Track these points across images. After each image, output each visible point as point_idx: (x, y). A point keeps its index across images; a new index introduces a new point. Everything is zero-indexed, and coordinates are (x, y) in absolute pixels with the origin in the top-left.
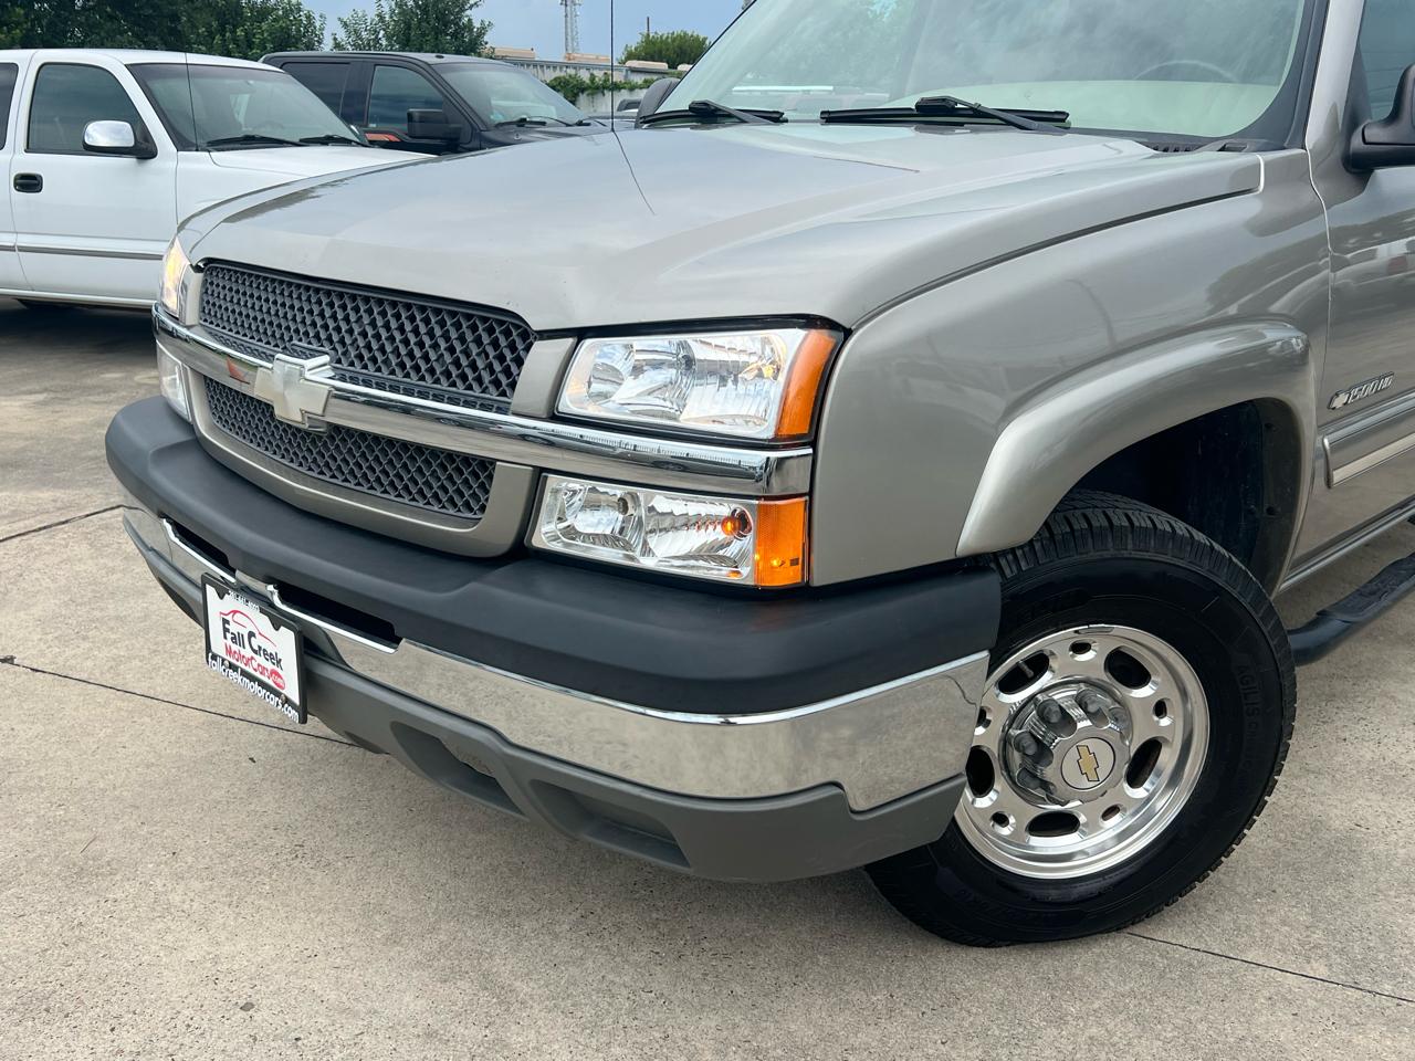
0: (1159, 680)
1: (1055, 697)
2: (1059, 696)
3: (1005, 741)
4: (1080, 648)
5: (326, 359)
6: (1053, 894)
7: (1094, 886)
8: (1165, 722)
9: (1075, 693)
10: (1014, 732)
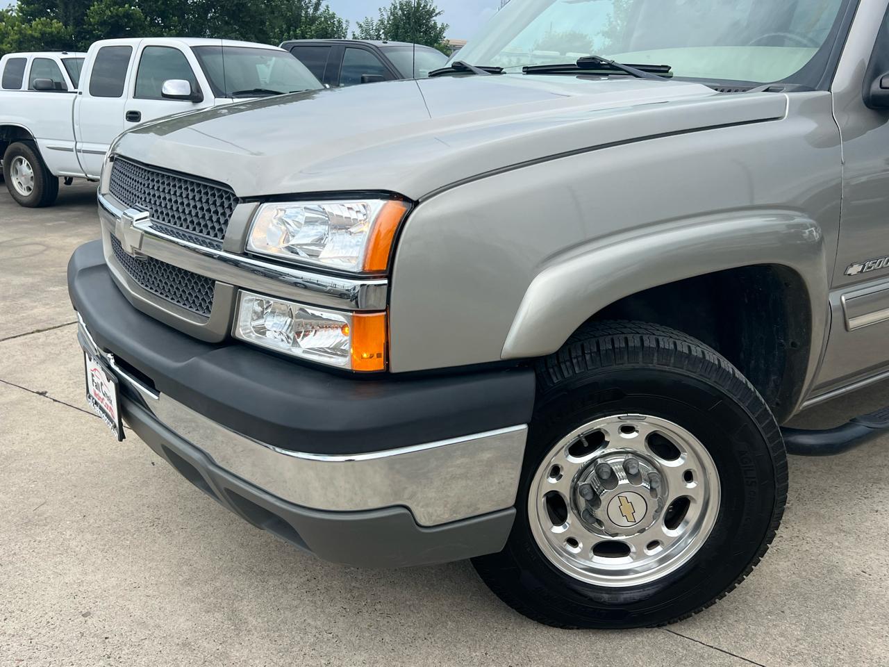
0: (686, 457)
1: (609, 462)
2: (610, 461)
3: (574, 489)
4: (627, 429)
5: (146, 214)
6: (606, 597)
7: (636, 595)
8: (691, 485)
9: (623, 460)
10: (580, 484)
